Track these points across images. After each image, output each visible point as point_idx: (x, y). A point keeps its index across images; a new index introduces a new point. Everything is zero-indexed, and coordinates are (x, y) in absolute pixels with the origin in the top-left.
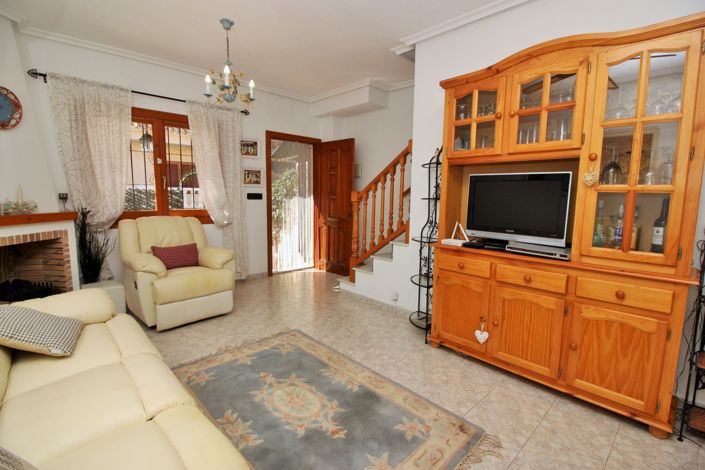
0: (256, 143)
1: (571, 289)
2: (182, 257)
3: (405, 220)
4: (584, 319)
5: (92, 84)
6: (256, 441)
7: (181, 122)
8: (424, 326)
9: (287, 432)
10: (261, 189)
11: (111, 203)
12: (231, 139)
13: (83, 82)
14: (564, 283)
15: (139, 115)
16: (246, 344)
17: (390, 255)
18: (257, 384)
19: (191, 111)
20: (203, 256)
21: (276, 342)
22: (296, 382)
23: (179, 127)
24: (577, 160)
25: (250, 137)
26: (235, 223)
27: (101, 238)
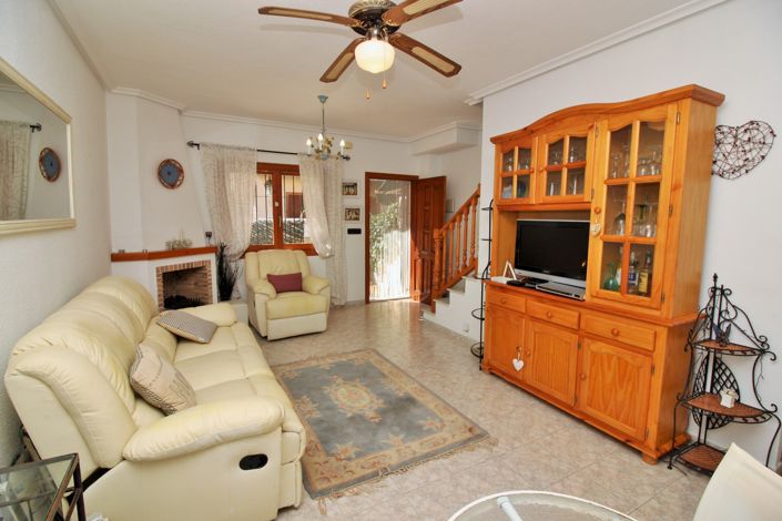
0: (356, 184)
1: (583, 325)
2: (289, 284)
3: (475, 256)
4: (592, 352)
5: (230, 148)
6: (317, 415)
7: (293, 171)
8: (479, 354)
9: (340, 413)
10: (361, 225)
11: (240, 238)
12: (333, 183)
13: (223, 147)
14: (576, 320)
15: (262, 168)
16: (329, 356)
17: (463, 290)
18: (328, 383)
19: (302, 162)
20: (306, 283)
21: (353, 356)
22: (358, 384)
23: (293, 175)
24: (588, 211)
25: (350, 179)
26: (337, 255)
27: (233, 265)
